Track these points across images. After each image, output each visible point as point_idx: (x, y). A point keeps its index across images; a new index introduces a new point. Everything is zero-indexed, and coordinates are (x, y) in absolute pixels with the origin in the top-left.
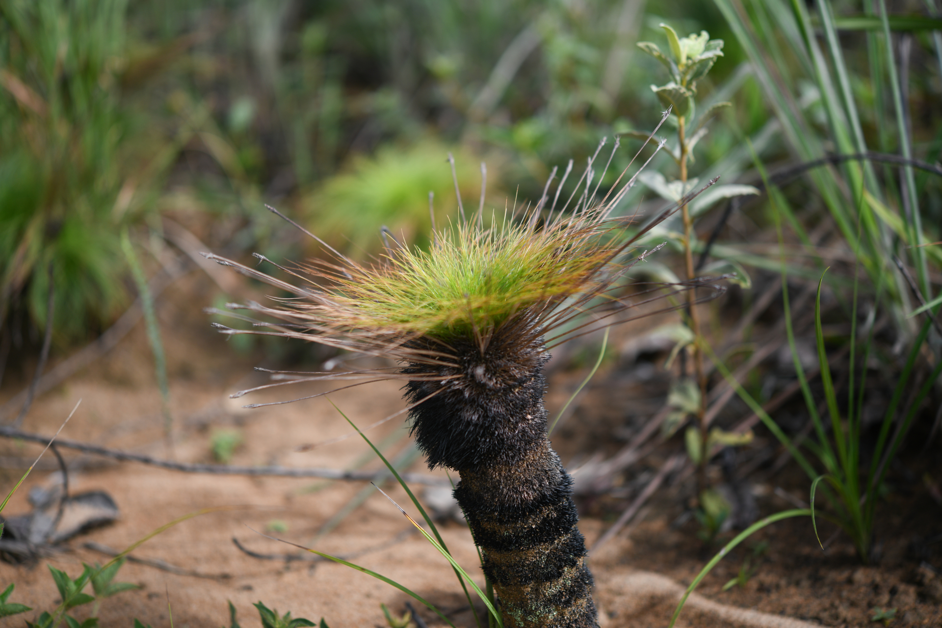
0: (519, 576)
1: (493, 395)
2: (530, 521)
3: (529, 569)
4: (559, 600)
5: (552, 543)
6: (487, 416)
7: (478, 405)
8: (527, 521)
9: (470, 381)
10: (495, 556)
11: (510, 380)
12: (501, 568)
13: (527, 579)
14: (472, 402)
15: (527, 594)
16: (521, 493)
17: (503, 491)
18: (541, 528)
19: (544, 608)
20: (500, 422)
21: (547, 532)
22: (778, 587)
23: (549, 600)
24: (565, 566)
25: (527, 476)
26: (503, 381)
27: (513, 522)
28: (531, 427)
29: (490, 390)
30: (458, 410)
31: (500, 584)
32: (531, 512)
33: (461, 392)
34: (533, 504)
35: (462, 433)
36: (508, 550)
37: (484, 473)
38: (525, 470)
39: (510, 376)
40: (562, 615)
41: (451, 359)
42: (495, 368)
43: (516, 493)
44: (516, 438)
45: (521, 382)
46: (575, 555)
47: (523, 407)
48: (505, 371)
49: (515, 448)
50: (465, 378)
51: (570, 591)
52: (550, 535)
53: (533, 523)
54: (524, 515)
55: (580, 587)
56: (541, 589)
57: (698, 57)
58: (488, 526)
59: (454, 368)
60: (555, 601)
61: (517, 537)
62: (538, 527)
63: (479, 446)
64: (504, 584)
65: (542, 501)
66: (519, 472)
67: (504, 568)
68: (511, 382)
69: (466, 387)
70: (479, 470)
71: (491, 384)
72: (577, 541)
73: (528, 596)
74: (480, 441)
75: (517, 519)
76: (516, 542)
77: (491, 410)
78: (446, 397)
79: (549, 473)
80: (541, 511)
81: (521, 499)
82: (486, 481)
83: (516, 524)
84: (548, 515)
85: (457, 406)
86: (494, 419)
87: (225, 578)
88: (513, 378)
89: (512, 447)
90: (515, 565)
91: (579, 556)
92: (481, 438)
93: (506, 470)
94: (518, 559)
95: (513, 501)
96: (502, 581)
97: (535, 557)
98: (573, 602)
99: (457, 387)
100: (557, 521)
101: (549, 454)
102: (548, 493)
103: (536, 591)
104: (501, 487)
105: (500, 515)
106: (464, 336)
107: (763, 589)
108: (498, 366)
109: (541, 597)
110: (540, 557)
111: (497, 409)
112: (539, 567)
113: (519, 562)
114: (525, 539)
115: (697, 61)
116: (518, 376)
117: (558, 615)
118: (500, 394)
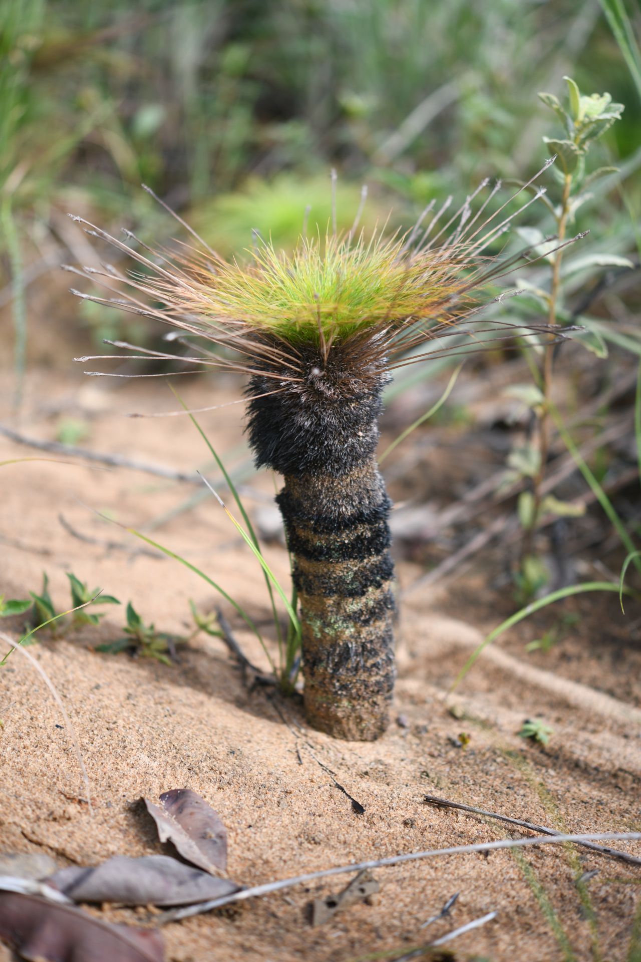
0: (323, 588)
1: (330, 404)
2: (344, 536)
3: (335, 582)
4: (359, 618)
5: (362, 561)
6: (320, 425)
7: (313, 412)
8: (341, 534)
9: (309, 387)
10: (305, 564)
11: (348, 393)
12: (308, 577)
13: (331, 592)
14: (307, 408)
15: (329, 606)
16: (340, 506)
17: (322, 501)
18: (353, 545)
19: (343, 623)
20: (331, 432)
21: (358, 549)
22: (579, 658)
23: (349, 616)
24: (370, 586)
25: (349, 491)
26: (341, 393)
27: (327, 533)
28: (361, 445)
29: (326, 399)
30: (292, 414)
31: (304, 592)
32: (347, 526)
33: (298, 396)
34: (349, 519)
35: (292, 437)
36: (317, 560)
37: (307, 480)
38: (347, 485)
39: (349, 390)
40: (359, 633)
41: (295, 362)
42: (335, 378)
43: (335, 505)
44: (344, 452)
45: (359, 397)
46: (382, 578)
47: (356, 422)
48: (345, 384)
49: (342, 461)
50: (305, 383)
51: (371, 611)
52: (360, 552)
53: (346, 537)
54: (339, 528)
55: (381, 609)
56: (343, 604)
57: (595, 116)
58: (302, 534)
59: (296, 372)
60: (354, 618)
61: (329, 549)
62: (351, 543)
63: (307, 453)
64: (308, 593)
65: (359, 518)
66: (343, 485)
67: (311, 577)
68: (348, 396)
69: (304, 392)
70: (303, 477)
71: (329, 393)
72: (386, 564)
73: (330, 609)
74: (309, 448)
75: (331, 530)
76: (327, 553)
77: (324, 419)
78: (282, 399)
79: (371, 492)
80: (356, 528)
81: (339, 512)
82: (308, 489)
83: (330, 535)
84: (362, 533)
85: (292, 410)
86: (326, 427)
87: (46, 553)
88: (351, 391)
89: (338, 460)
90: (322, 576)
91: (386, 579)
92: (311, 445)
93: (329, 481)
94: (325, 570)
95: (331, 513)
96: (306, 590)
97: (343, 572)
98: (371, 623)
99: (295, 391)
100: (371, 541)
101: (374, 475)
102: (366, 512)
103: (338, 605)
104: (321, 497)
105: (315, 524)
106: (311, 342)
107: (565, 657)
108: (339, 377)
109: (342, 611)
110: (347, 573)
111: (330, 419)
112: (344, 582)
113: (326, 573)
114: (336, 552)
115: (593, 120)
116: (357, 391)
117: (355, 632)
118: (335, 405)
